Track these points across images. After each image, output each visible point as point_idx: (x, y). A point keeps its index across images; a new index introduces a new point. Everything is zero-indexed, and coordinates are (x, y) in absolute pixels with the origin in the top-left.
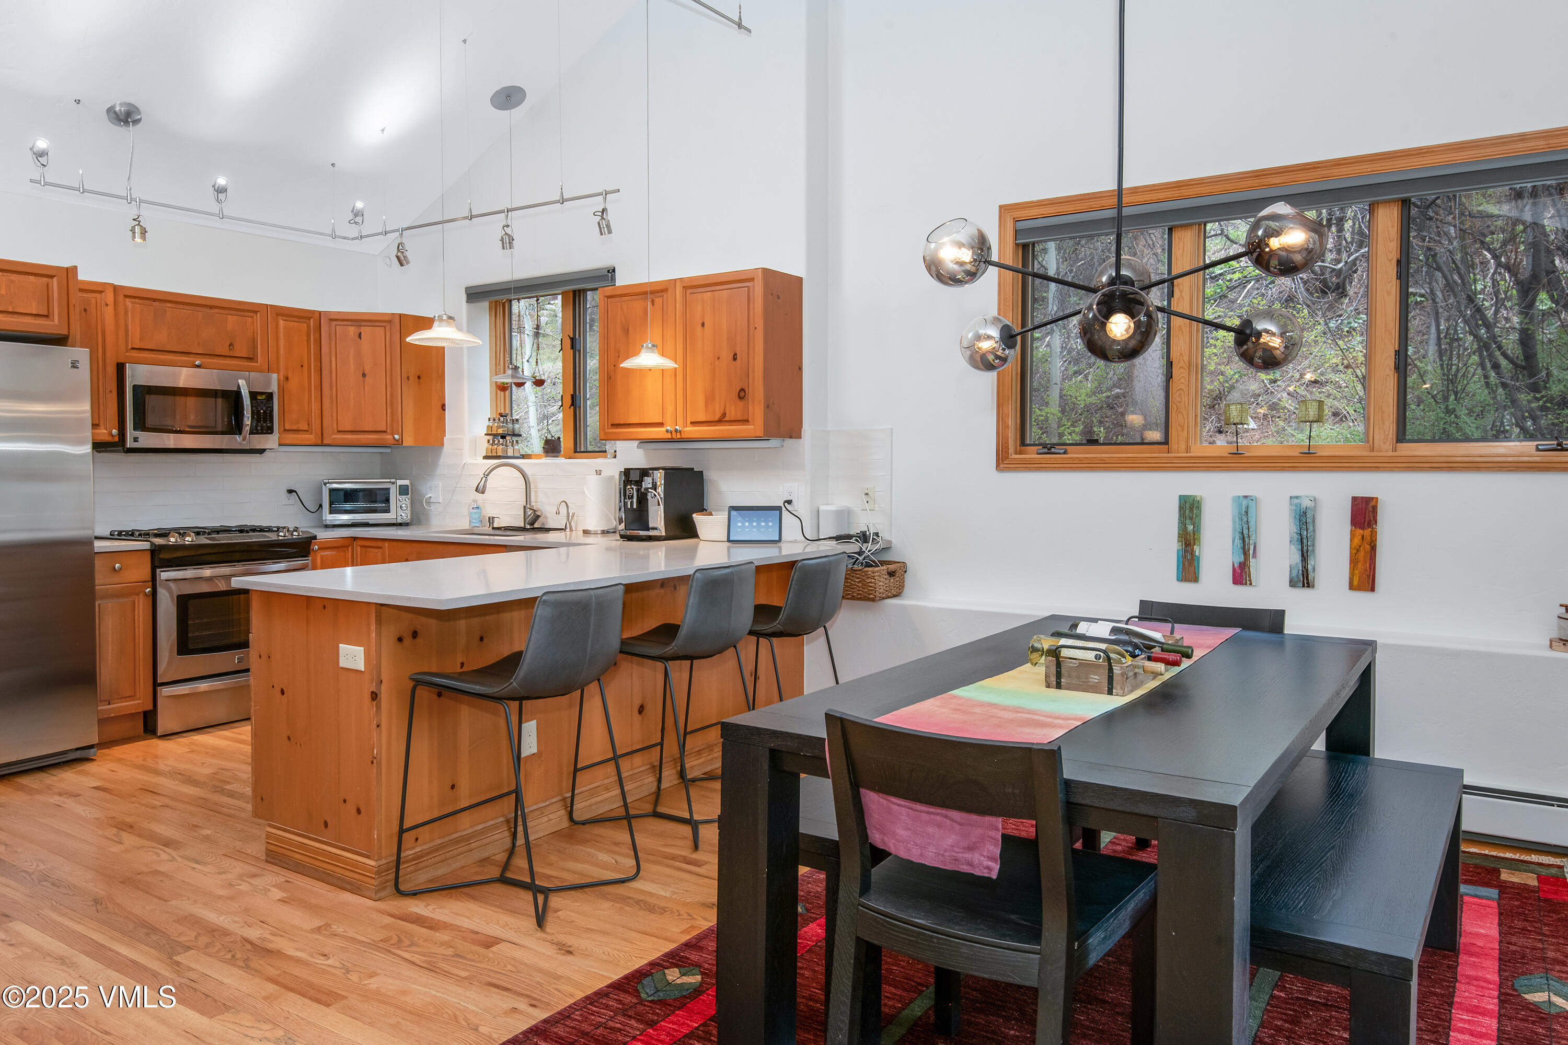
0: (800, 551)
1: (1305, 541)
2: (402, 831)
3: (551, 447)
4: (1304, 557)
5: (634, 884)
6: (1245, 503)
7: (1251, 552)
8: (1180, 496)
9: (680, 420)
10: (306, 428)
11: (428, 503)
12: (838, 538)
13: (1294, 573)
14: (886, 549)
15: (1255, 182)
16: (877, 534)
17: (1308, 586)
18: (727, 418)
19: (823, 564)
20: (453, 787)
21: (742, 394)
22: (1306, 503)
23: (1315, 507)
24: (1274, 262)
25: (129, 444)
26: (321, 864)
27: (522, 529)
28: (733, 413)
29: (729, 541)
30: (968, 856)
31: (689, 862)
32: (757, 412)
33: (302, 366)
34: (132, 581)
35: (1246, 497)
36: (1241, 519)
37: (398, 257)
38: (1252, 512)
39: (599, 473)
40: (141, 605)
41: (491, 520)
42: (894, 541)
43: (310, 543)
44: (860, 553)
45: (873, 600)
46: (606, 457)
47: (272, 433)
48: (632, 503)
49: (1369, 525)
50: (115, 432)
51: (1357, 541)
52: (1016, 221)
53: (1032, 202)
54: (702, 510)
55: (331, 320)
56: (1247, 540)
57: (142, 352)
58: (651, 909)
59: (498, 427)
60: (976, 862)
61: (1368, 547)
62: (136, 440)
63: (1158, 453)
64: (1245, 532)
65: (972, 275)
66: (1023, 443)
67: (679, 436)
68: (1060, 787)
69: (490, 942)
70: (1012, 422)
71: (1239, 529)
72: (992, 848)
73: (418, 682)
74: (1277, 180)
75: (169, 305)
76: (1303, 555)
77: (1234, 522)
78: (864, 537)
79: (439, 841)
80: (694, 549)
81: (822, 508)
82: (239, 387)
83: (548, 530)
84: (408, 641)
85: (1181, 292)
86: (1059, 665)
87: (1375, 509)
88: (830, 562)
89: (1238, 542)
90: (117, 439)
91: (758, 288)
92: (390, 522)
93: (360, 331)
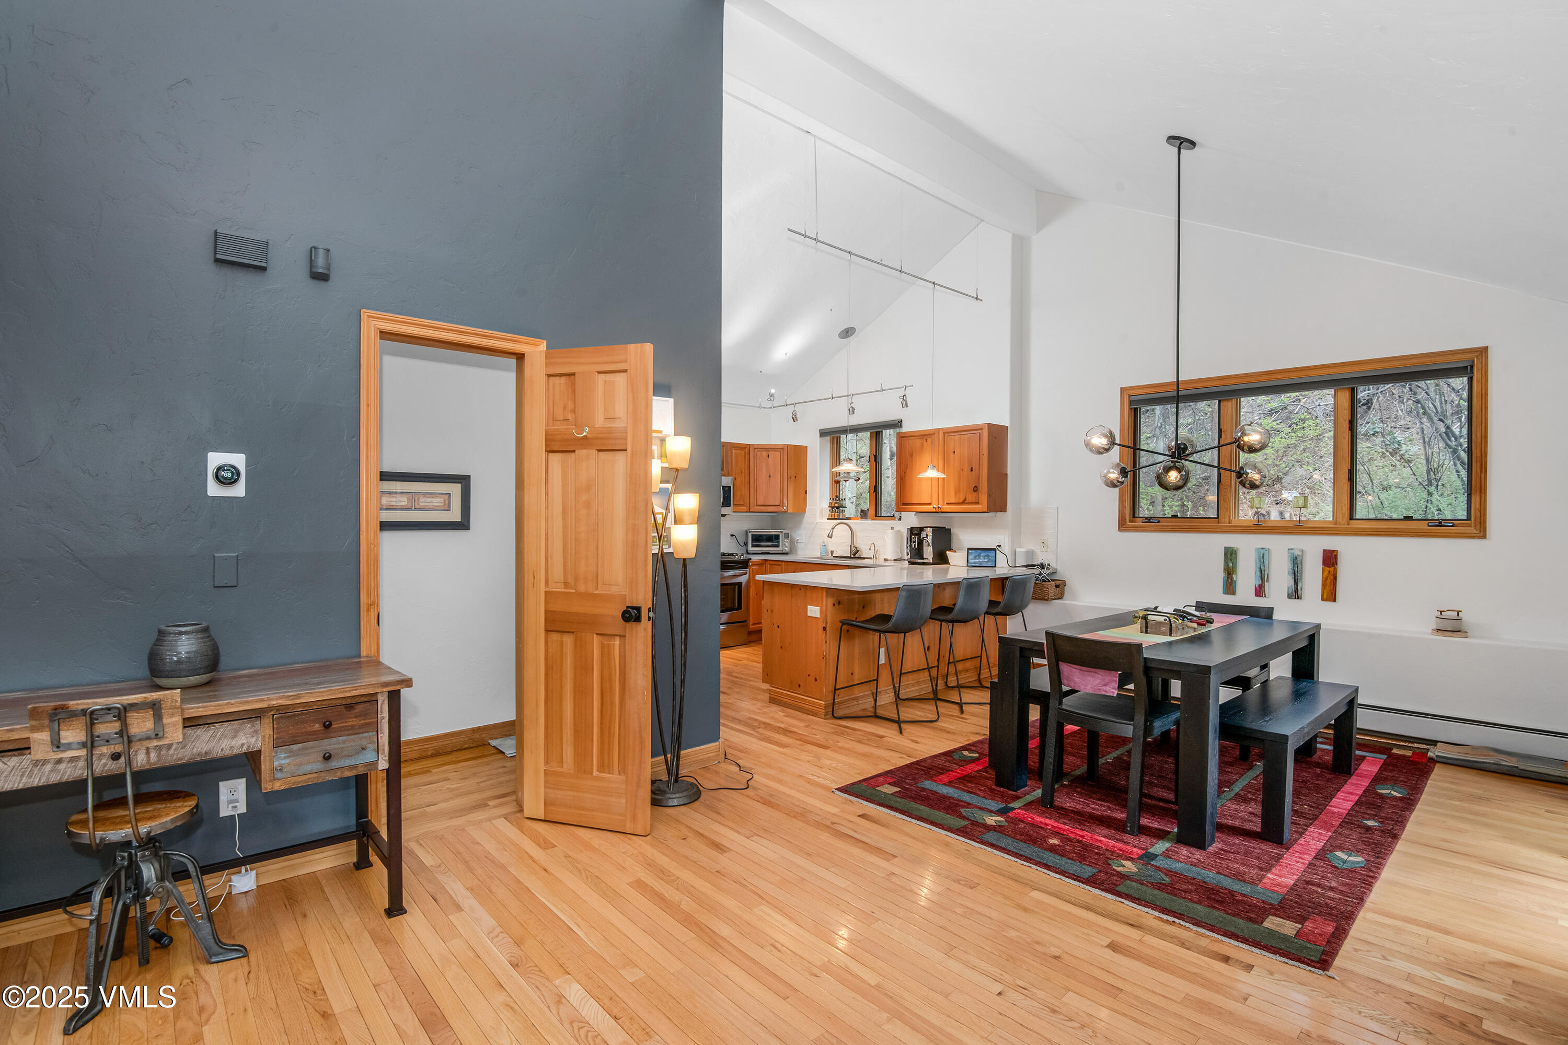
0: (1006, 572)
1: (1296, 573)
2: (835, 690)
3: (864, 514)
4: (1296, 583)
5: (936, 723)
6: (1262, 551)
7: (1266, 579)
8: (1225, 548)
9: (941, 502)
10: (743, 504)
11: (797, 542)
12: (1026, 566)
13: (1290, 592)
14: (1054, 573)
15: (1267, 377)
16: (1049, 565)
17: (1298, 598)
18: (967, 502)
19: (1023, 579)
20: (852, 674)
21: (976, 489)
22: (1297, 553)
23: (1302, 554)
24: (1245, 448)
26: (797, 703)
27: (850, 558)
28: (970, 499)
29: (967, 566)
30: (1104, 688)
31: (960, 718)
32: (984, 498)
33: (742, 473)
35: (1262, 548)
36: (1260, 561)
37: (793, 418)
38: (1266, 557)
39: (892, 528)
41: (832, 552)
42: (1058, 568)
43: (747, 562)
44: (1040, 574)
45: (1047, 600)
46: (894, 520)
47: (731, 506)
48: (915, 545)
49: (1333, 565)
51: (1326, 573)
52: (1130, 396)
53: (1139, 386)
54: (950, 549)
55: (756, 449)
56: (1263, 572)
58: (948, 732)
59: (835, 503)
60: (1108, 690)
61: (1332, 577)
63: (1214, 524)
64: (1262, 567)
65: (1107, 450)
66: (1134, 516)
67: (940, 510)
68: (1142, 660)
69: (882, 737)
70: (1128, 505)
71: (1258, 566)
72: (1114, 684)
73: (843, 623)
74: (1279, 376)
76: (1295, 581)
77: (1256, 562)
78: (1042, 566)
79: (847, 698)
80: (947, 570)
81: (1017, 549)
83: (864, 558)
84: (837, 605)
85: (1226, 435)
86: (1147, 623)
87: (1336, 556)
88: (1027, 578)
89: (1258, 573)
91: (985, 434)
92: (781, 552)
93: (768, 454)
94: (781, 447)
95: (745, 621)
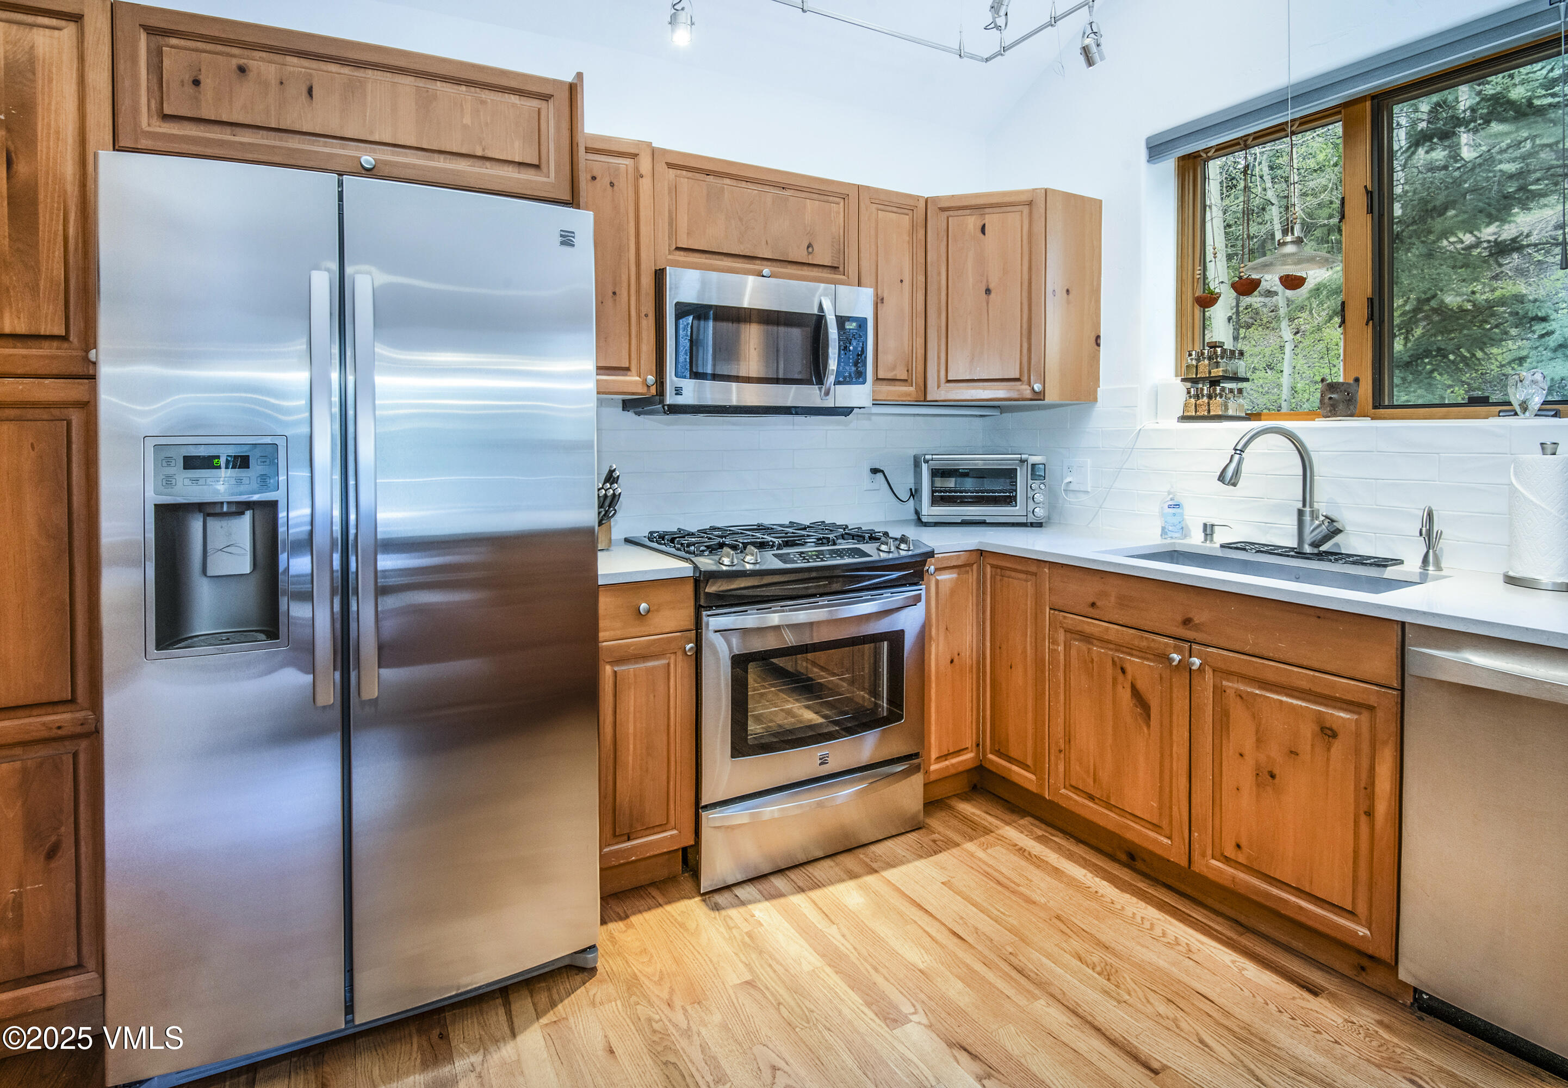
3: (1337, 398)
10: (904, 377)
11: (1068, 491)
25: (670, 399)
27: (1300, 554)
33: (902, 281)
34: (667, 630)
40: (679, 670)
41: (1209, 529)
43: (924, 563)
47: (864, 382)
50: (651, 379)
55: (943, 209)
57: (691, 254)
59: (1199, 366)
62: (678, 391)
75: (728, 181)
82: (821, 308)
90: (653, 390)
92: (1023, 520)
93: (983, 222)
94: (1024, 198)
95: (916, 755)
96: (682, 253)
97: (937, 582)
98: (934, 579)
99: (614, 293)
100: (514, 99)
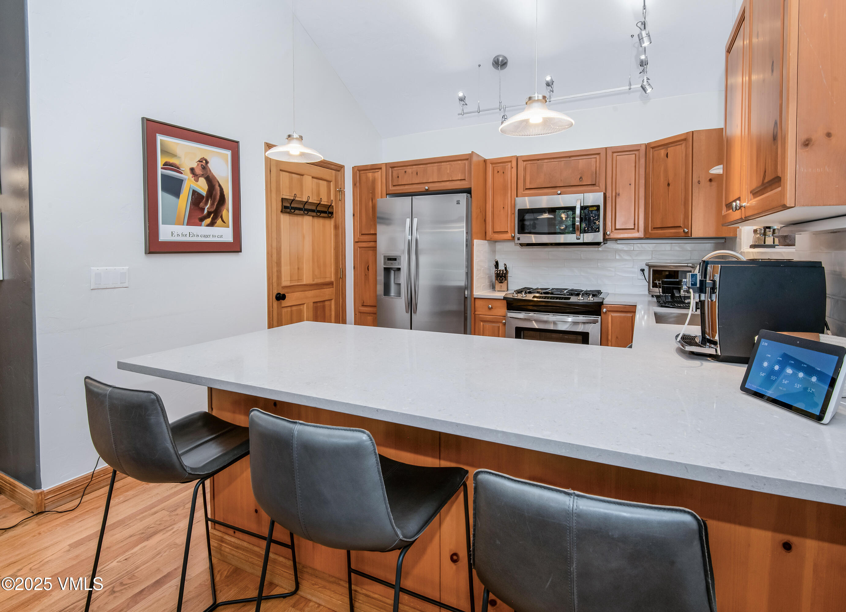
10: (632, 227)
33: (630, 185)
43: (600, 306)
47: (599, 231)
50: (513, 235)
55: (652, 148)
57: (531, 190)
62: (519, 239)
75: (546, 161)
93: (667, 152)
94: (683, 138)
96: (528, 190)
97: (612, 316)
98: (610, 315)
99: (503, 208)
100: (460, 162)
